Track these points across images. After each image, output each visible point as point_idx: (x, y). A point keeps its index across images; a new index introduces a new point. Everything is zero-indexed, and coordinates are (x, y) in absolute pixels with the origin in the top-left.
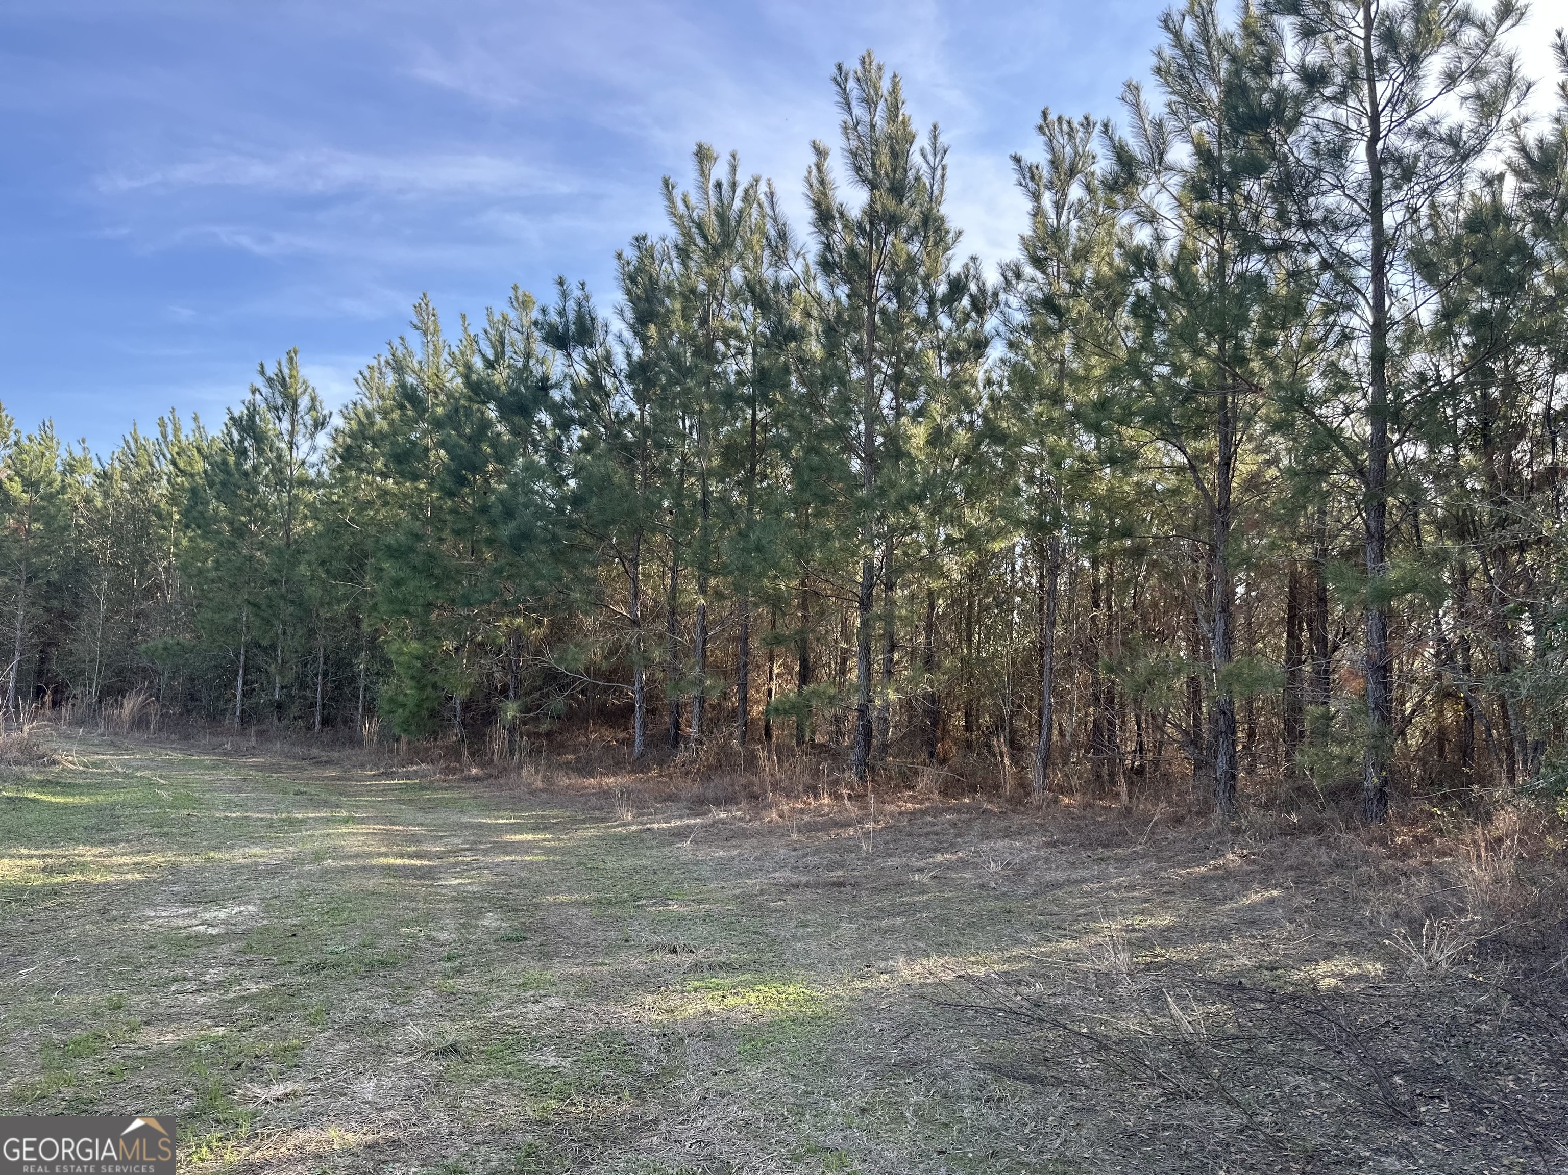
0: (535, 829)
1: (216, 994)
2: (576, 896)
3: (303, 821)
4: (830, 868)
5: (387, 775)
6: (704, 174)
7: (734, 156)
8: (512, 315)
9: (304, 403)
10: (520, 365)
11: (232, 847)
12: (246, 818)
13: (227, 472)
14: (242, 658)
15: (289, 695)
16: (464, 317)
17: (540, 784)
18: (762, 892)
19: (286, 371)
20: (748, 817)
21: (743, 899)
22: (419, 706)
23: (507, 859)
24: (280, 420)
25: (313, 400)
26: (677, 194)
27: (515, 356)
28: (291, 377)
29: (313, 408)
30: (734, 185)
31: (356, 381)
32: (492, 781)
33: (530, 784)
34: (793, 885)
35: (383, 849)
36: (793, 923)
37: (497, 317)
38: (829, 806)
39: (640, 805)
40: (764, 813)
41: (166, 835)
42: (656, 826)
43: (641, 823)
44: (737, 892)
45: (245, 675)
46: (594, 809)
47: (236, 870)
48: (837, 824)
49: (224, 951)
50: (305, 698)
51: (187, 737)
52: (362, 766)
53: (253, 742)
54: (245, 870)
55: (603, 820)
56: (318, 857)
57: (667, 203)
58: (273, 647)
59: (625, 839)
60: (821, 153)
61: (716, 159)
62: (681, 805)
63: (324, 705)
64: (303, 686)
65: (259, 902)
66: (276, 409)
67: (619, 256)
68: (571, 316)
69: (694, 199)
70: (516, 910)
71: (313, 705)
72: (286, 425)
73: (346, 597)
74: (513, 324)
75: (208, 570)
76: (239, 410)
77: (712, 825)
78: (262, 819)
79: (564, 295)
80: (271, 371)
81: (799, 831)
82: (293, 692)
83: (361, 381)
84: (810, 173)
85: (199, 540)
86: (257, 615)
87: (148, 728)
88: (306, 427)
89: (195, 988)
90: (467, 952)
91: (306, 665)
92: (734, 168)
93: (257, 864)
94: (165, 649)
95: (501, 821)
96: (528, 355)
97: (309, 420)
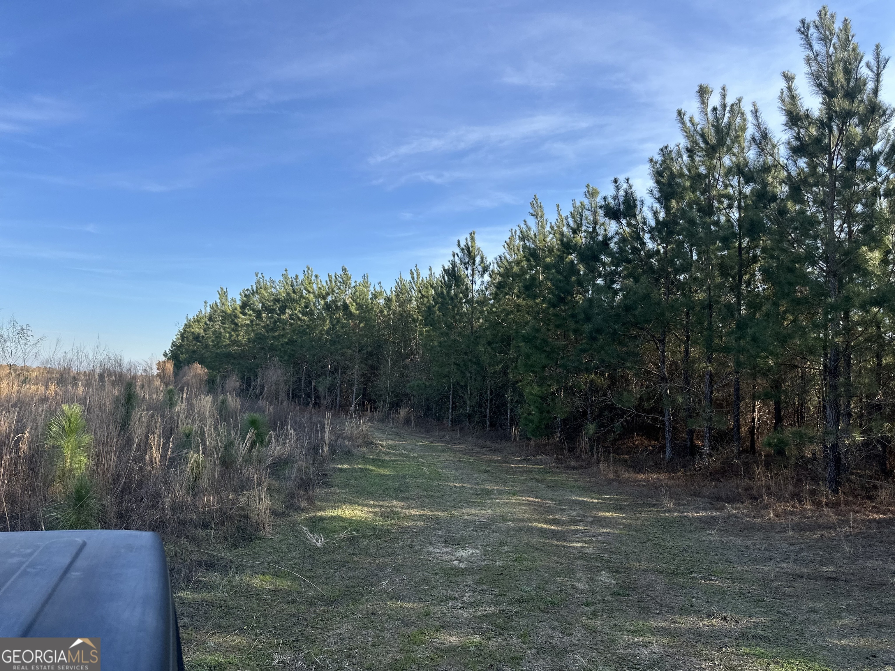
0: (615, 509)
1: (471, 611)
2: (651, 565)
3: (491, 491)
4: (823, 563)
5: (527, 461)
6: (704, 103)
7: (723, 89)
8: (586, 202)
9: (478, 260)
10: (591, 230)
11: (461, 507)
12: (464, 487)
13: (443, 298)
14: (451, 390)
15: (474, 411)
16: (558, 206)
17: (611, 476)
18: (776, 578)
19: (470, 243)
20: (753, 514)
21: (764, 582)
22: (540, 422)
23: (605, 531)
24: (467, 269)
25: (482, 258)
26: (687, 118)
27: (587, 225)
28: (472, 247)
29: (482, 262)
30: (724, 106)
31: (504, 246)
32: (583, 470)
33: (606, 475)
34: (798, 576)
35: (536, 517)
36: (805, 608)
37: (578, 204)
38: (811, 510)
39: (677, 498)
40: (763, 512)
41: (430, 496)
42: (690, 514)
43: (679, 512)
44: (759, 576)
45: (453, 398)
46: (648, 497)
47: (467, 524)
48: (820, 526)
49: (470, 580)
50: (481, 412)
51: (428, 431)
52: (513, 454)
53: (459, 436)
54: (470, 524)
55: (655, 506)
56: (504, 520)
57: (680, 125)
58: (466, 386)
59: (672, 523)
60: (788, 78)
61: (712, 92)
62: (704, 500)
63: (490, 416)
64: (480, 406)
65: (480, 548)
66: (465, 264)
67: (651, 160)
68: (621, 200)
69: (697, 118)
70: (617, 571)
71: (485, 416)
72: (470, 271)
73: (501, 361)
74: (587, 207)
75: (436, 347)
76: (448, 265)
77: (728, 518)
78: (471, 488)
79: (618, 188)
80: (463, 244)
81: (793, 530)
82: (476, 409)
83: (506, 246)
84: (782, 93)
85: (431, 332)
86: (458, 370)
87: (411, 425)
88: (479, 272)
89: (461, 605)
90: (596, 600)
91: (481, 395)
92: (724, 96)
93: (475, 521)
94: (418, 386)
95: (594, 501)
96: (595, 223)
97: (481, 269)
